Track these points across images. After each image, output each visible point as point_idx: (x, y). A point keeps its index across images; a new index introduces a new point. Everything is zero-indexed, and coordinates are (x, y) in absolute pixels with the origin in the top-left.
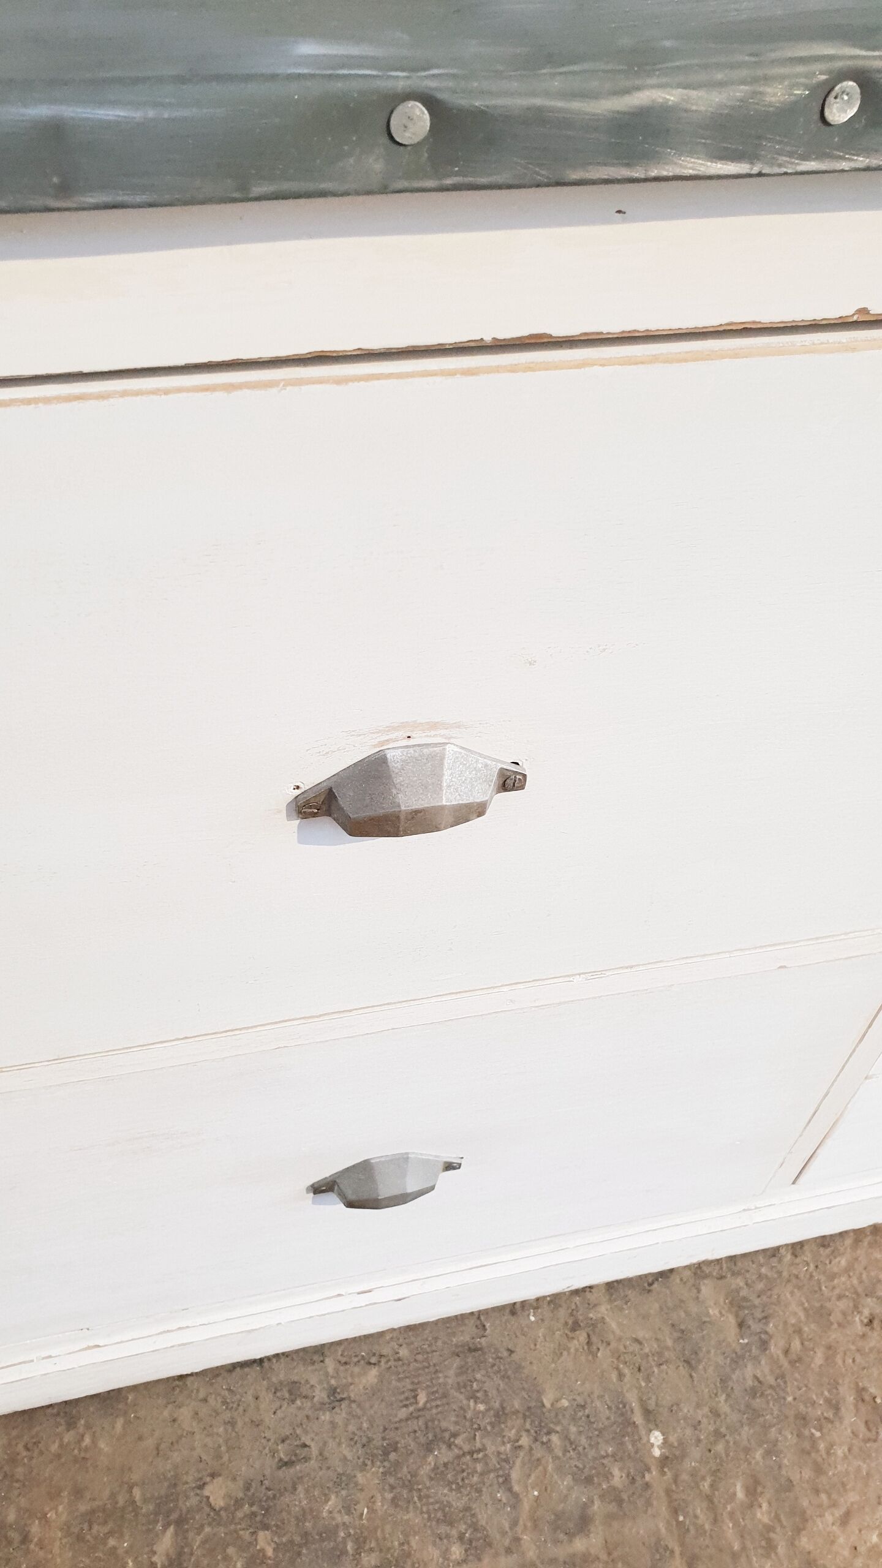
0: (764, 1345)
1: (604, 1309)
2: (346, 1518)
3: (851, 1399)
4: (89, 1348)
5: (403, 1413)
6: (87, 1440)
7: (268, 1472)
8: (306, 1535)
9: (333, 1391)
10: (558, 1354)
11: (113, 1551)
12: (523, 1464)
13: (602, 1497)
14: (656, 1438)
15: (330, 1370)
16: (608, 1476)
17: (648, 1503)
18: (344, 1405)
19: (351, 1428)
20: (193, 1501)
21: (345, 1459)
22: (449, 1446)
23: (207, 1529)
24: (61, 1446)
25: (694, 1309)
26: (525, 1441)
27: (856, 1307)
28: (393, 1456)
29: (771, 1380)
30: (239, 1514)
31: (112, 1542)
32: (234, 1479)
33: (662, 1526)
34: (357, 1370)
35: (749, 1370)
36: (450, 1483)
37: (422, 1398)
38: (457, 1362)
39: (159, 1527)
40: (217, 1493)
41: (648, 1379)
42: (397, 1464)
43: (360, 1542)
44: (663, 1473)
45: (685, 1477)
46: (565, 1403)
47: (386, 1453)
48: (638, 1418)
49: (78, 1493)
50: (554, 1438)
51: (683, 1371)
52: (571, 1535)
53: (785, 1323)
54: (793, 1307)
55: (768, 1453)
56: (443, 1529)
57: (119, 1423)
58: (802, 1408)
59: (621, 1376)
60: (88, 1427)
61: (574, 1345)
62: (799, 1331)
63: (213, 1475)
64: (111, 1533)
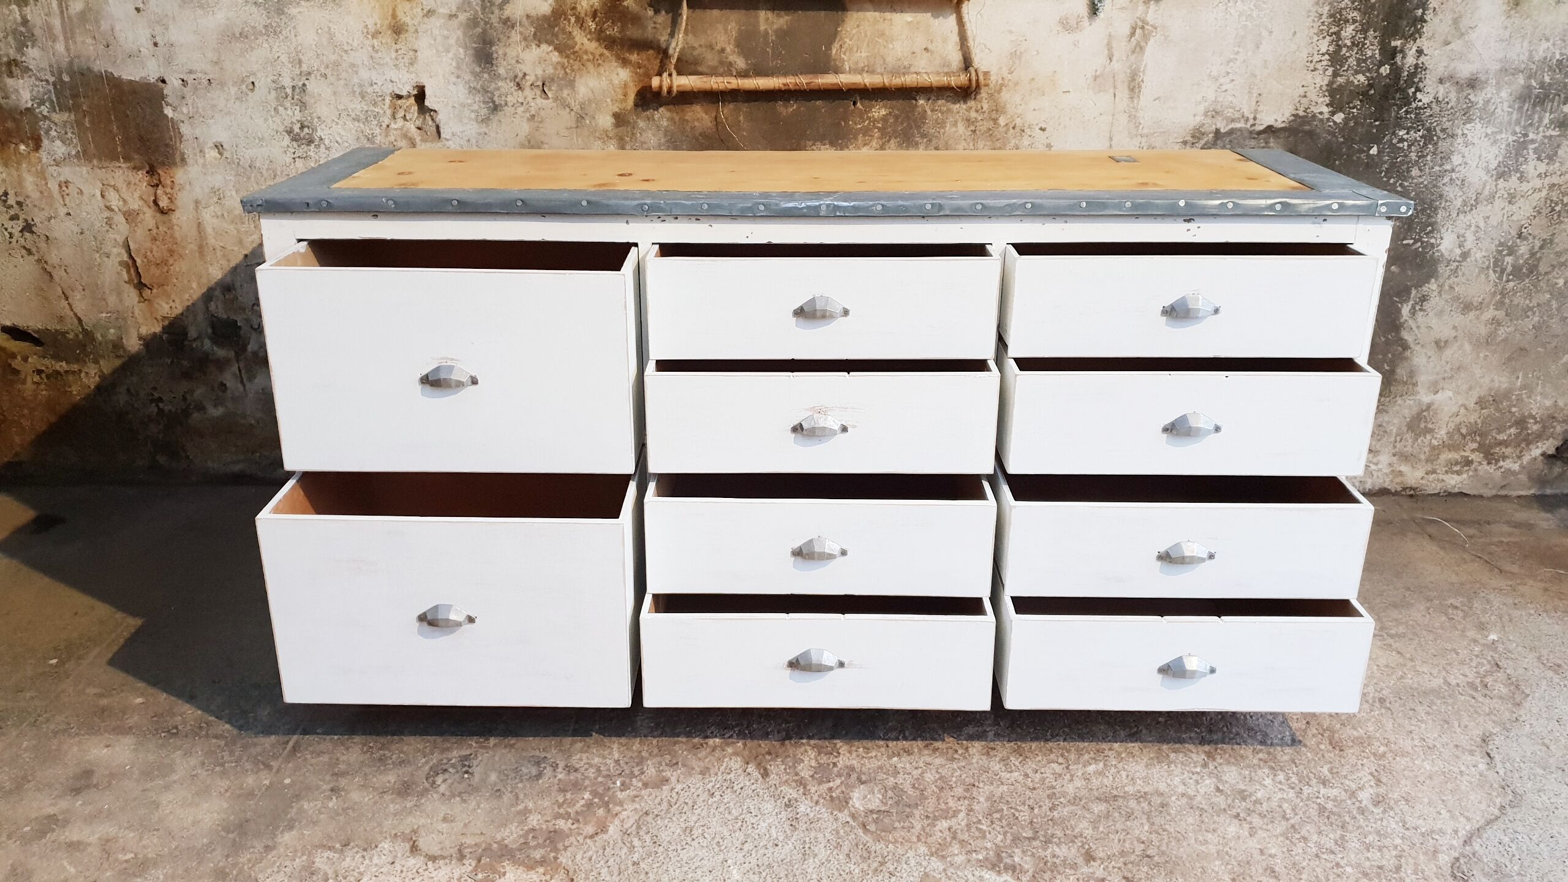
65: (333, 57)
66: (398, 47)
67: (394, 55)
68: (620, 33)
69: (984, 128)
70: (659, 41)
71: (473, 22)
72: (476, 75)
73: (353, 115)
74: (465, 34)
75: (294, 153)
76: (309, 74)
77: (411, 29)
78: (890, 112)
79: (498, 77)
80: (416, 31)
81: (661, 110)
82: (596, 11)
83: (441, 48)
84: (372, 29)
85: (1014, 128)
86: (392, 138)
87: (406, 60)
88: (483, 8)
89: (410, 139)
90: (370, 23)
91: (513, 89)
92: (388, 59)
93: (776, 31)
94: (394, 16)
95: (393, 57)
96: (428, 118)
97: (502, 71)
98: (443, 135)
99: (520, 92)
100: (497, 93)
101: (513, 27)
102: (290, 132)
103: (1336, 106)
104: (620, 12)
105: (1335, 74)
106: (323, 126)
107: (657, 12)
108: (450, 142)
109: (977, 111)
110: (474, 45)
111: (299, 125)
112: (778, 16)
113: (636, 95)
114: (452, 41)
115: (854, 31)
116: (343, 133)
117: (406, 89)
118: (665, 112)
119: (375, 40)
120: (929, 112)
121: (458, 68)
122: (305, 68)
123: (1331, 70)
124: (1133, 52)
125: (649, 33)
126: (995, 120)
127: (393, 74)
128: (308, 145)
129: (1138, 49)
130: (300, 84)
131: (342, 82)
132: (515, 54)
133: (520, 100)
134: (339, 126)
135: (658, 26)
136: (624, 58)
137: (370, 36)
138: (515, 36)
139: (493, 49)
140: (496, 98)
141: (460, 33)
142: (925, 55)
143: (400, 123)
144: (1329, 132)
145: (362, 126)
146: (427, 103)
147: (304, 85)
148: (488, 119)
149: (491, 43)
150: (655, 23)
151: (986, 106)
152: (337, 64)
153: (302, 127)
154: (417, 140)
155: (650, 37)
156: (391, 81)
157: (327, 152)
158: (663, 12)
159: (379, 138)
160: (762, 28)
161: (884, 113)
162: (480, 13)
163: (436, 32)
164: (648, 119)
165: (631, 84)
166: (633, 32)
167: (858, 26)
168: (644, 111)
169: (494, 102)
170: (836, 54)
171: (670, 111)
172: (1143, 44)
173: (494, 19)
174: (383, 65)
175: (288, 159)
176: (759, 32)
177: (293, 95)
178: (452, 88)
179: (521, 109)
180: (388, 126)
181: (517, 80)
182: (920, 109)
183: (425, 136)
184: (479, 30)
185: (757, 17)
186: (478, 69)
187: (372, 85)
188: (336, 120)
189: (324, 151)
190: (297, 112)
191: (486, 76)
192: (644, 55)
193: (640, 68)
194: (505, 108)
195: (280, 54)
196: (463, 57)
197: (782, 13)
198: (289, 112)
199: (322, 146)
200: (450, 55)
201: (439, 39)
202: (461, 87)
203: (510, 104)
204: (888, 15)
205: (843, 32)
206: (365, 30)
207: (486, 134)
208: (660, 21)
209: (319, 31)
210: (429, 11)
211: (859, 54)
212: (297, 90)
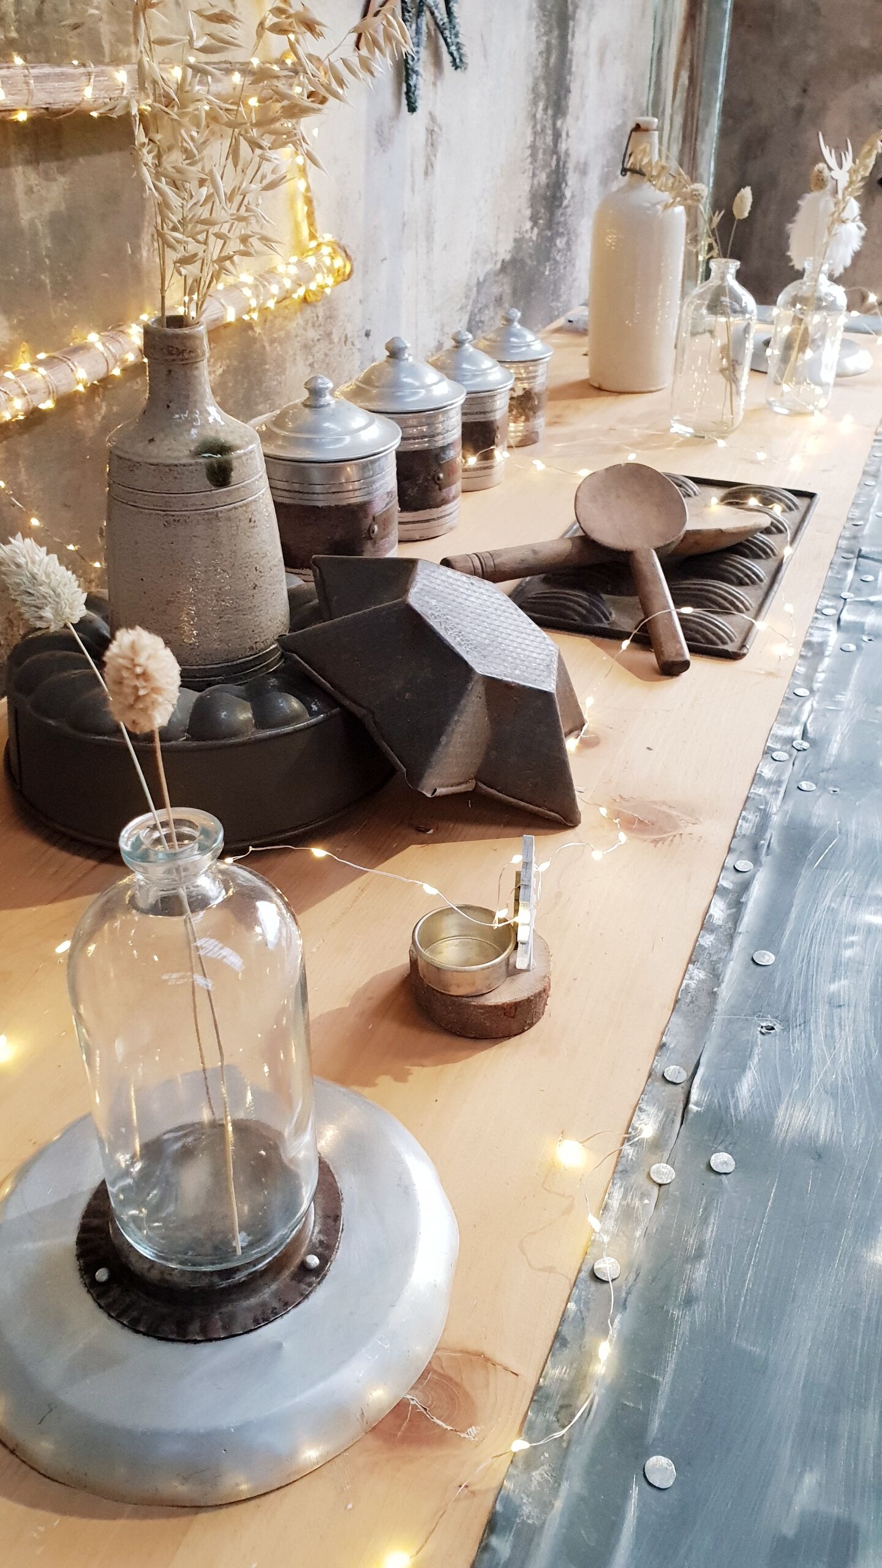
69: (320, 356)
78: (228, 367)
85: (345, 342)
93: (50, 223)
103: (534, 219)
105: (534, 175)
109: (313, 325)
112: (47, 177)
120: (268, 348)
123: (532, 167)
124: (426, 173)
126: (329, 335)
129: (430, 167)
144: (531, 256)
151: (321, 314)
160: (25, 217)
161: (220, 371)
170: (148, 258)
172: (433, 158)
182: (258, 346)
185: (10, 187)
197: (54, 165)
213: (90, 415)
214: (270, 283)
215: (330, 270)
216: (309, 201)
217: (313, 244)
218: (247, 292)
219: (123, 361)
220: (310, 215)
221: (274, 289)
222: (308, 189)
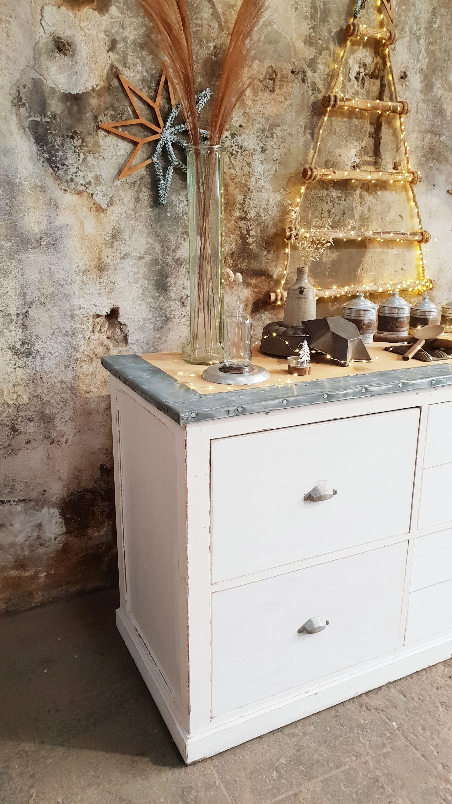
0: (413, 699)
1: (367, 700)
2: (321, 758)
3: (440, 705)
4: (241, 717)
5: (325, 733)
6: (241, 758)
7: (295, 753)
8: (312, 763)
9: (304, 733)
10: (360, 712)
11: (261, 779)
12: (362, 737)
13: (386, 739)
14: (394, 724)
15: (301, 728)
16: (386, 735)
17: (399, 737)
18: (308, 735)
19: (313, 739)
20: (278, 763)
21: (314, 746)
22: (341, 737)
23: (285, 768)
24: (234, 760)
25: (391, 695)
26: (360, 732)
27: (432, 686)
28: (327, 743)
29: (418, 705)
30: (292, 763)
31: (260, 777)
32: (287, 757)
33: (404, 741)
34: (308, 727)
35: (411, 705)
36: (345, 745)
37: (328, 729)
38: (334, 720)
39: (271, 771)
40: (283, 760)
41: (386, 712)
42: (329, 744)
43: (328, 762)
44: (399, 731)
45: (405, 730)
46: (367, 722)
47: (325, 742)
48: (388, 721)
49: (245, 769)
50: (367, 730)
51: (395, 709)
52: (382, 748)
53: (416, 693)
54: (416, 689)
55: (424, 721)
56: (348, 754)
57: (249, 753)
58: (428, 709)
59: (378, 713)
60: (240, 755)
61: (363, 709)
62: (420, 694)
63: (280, 757)
64: (259, 775)
65: (51, 290)
66: (101, 280)
67: (98, 286)
68: (247, 266)
70: (269, 270)
71: (155, 262)
72: (154, 298)
73: (64, 332)
74: (149, 271)
75: (15, 365)
76: (32, 303)
77: (112, 267)
79: (170, 299)
80: (115, 269)
81: (267, 313)
82: (233, 252)
83: (132, 281)
84: (83, 268)
86: (92, 347)
87: (107, 290)
88: (163, 251)
89: (105, 346)
90: (81, 264)
91: (179, 307)
92: (93, 290)
93: (331, 262)
94: (99, 259)
95: (98, 288)
96: (118, 330)
97: (172, 295)
98: (130, 341)
99: (184, 308)
100: (168, 310)
101: (181, 265)
102: (11, 349)
104: (248, 253)
106: (40, 342)
107: (269, 252)
108: (135, 346)
110: (155, 278)
111: (21, 343)
112: (333, 252)
113: (253, 305)
114: (140, 276)
115: (369, 260)
116: (55, 346)
117: (106, 310)
118: (268, 315)
119: (84, 277)
121: (143, 294)
122: (28, 299)
125: (263, 266)
127: (96, 300)
128: (27, 357)
130: (24, 311)
131: (57, 308)
132: (182, 282)
133: (184, 314)
134: (53, 341)
135: (269, 261)
136: (248, 282)
137: (81, 274)
138: (183, 271)
139: (168, 280)
140: (168, 314)
141: (146, 270)
142: (402, 272)
143: (97, 335)
145: (69, 339)
146: (120, 320)
147: (27, 312)
148: (162, 328)
149: (167, 276)
150: (267, 259)
152: (54, 295)
153: (23, 344)
154: (111, 347)
155: (264, 268)
156: (95, 306)
157: (42, 360)
158: (272, 252)
159: (83, 347)
160: (324, 260)
162: (160, 255)
163: (129, 269)
164: (259, 319)
165: (251, 299)
166: (255, 266)
167: (371, 257)
168: (256, 315)
169: (166, 316)
170: (360, 274)
171: (271, 313)
173: (169, 260)
174: (90, 294)
175: (10, 369)
176: (323, 263)
177: (17, 320)
178: (138, 307)
179: (184, 319)
180: (89, 338)
181: (182, 301)
183: (116, 343)
184: (159, 267)
186: (157, 294)
187: (80, 309)
188: (50, 336)
189: (40, 360)
190: (19, 333)
191: (162, 298)
192: (260, 279)
193: (256, 288)
194: (172, 320)
195: (7, 290)
196: (147, 286)
197: (335, 250)
198: (13, 333)
199: (38, 357)
200: (138, 285)
201: (131, 274)
202: (144, 307)
203: (177, 317)
204: (386, 250)
205: (364, 261)
206: (77, 270)
207: (160, 338)
208: (270, 258)
209: (42, 271)
210: (125, 255)
211: (371, 273)
212: (21, 316)
213: (333, 306)
214: (398, 285)
215: (423, 286)
216: (423, 267)
217: (423, 279)
218: (388, 286)
219: (340, 293)
220: (423, 271)
221: (399, 286)
222: (423, 264)
